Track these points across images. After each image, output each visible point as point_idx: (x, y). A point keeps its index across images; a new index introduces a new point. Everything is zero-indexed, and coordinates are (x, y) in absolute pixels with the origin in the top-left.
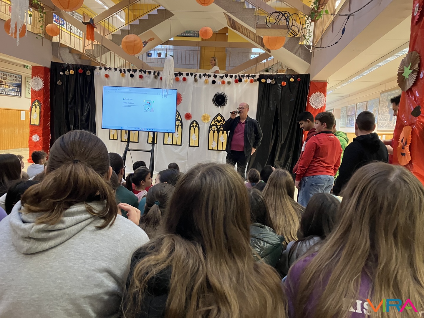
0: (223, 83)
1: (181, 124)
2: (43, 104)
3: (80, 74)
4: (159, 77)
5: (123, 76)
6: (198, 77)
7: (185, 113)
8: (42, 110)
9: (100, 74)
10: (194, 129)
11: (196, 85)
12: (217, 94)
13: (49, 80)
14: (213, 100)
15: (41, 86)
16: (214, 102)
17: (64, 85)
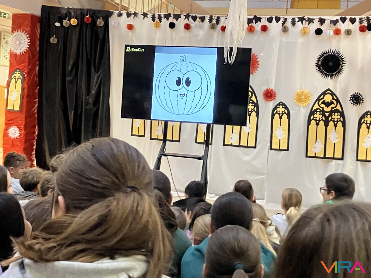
0: (337, 32)
1: (255, 109)
2: (28, 76)
3: (87, 24)
4: (219, 26)
5: (157, 26)
6: (288, 24)
7: (264, 88)
8: (26, 86)
9: (119, 24)
10: (281, 118)
11: (285, 38)
12: (325, 54)
13: (38, 35)
14: (317, 64)
15: (26, 46)
16: (319, 68)
17: (60, 44)
